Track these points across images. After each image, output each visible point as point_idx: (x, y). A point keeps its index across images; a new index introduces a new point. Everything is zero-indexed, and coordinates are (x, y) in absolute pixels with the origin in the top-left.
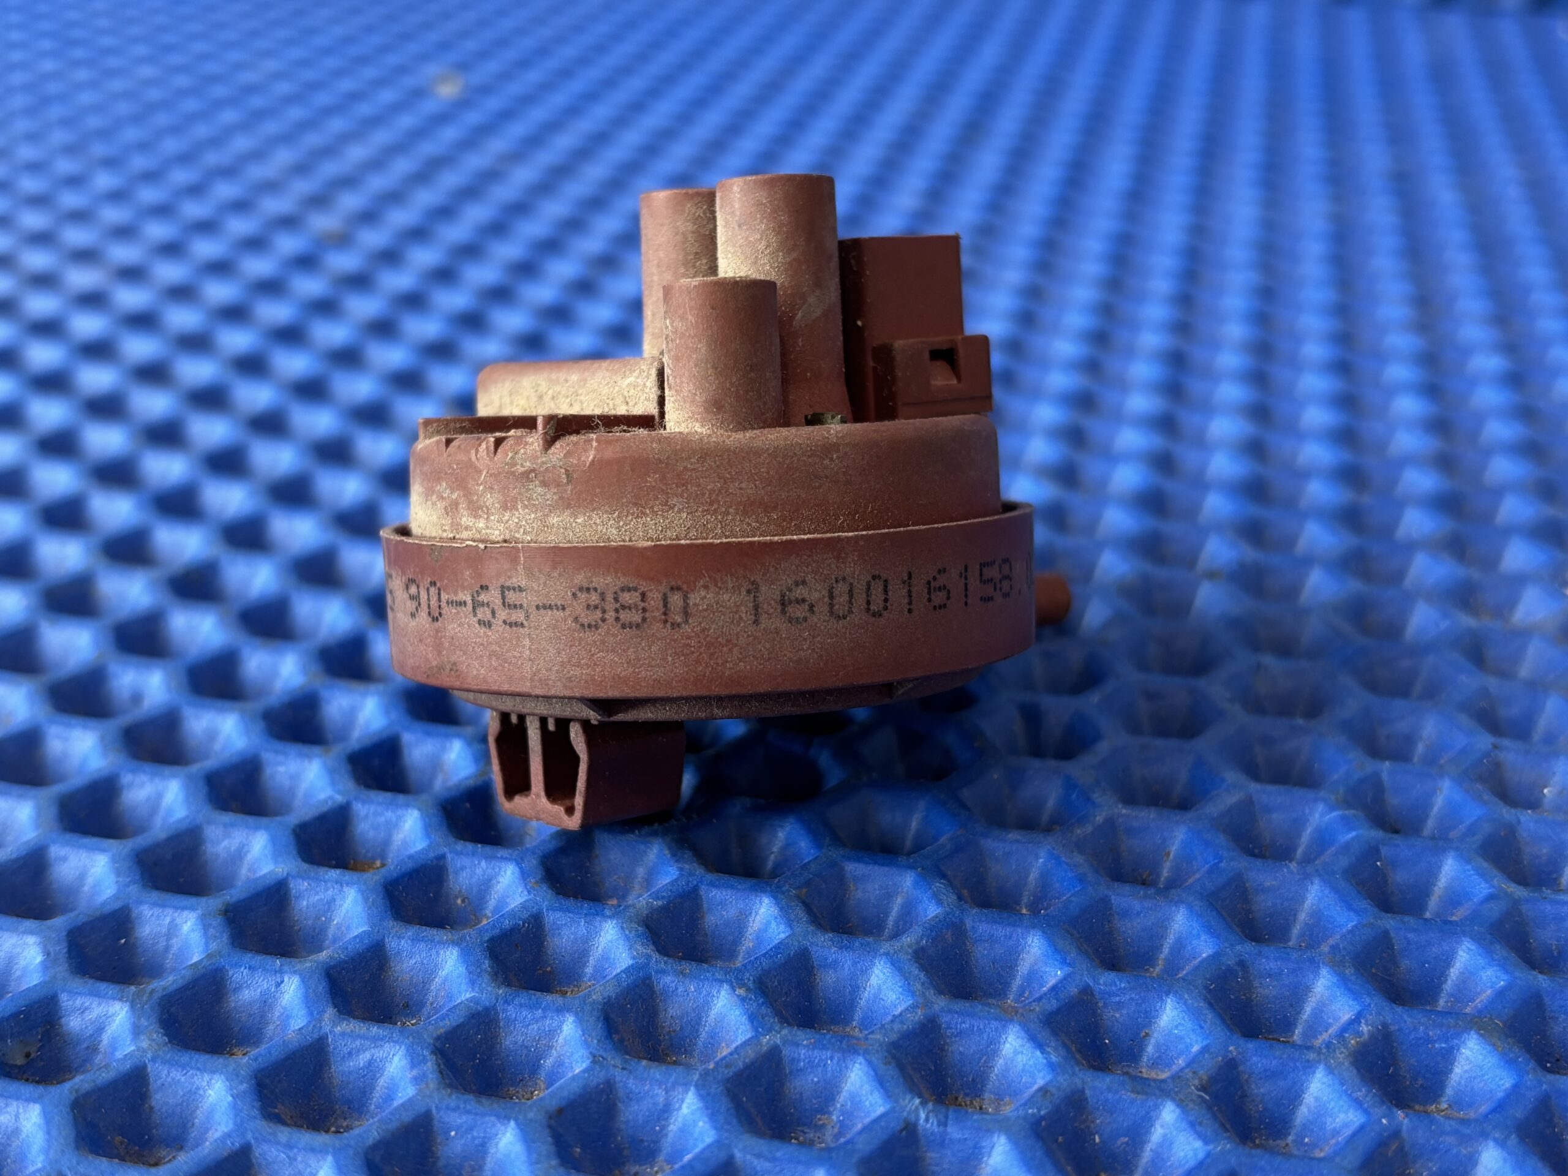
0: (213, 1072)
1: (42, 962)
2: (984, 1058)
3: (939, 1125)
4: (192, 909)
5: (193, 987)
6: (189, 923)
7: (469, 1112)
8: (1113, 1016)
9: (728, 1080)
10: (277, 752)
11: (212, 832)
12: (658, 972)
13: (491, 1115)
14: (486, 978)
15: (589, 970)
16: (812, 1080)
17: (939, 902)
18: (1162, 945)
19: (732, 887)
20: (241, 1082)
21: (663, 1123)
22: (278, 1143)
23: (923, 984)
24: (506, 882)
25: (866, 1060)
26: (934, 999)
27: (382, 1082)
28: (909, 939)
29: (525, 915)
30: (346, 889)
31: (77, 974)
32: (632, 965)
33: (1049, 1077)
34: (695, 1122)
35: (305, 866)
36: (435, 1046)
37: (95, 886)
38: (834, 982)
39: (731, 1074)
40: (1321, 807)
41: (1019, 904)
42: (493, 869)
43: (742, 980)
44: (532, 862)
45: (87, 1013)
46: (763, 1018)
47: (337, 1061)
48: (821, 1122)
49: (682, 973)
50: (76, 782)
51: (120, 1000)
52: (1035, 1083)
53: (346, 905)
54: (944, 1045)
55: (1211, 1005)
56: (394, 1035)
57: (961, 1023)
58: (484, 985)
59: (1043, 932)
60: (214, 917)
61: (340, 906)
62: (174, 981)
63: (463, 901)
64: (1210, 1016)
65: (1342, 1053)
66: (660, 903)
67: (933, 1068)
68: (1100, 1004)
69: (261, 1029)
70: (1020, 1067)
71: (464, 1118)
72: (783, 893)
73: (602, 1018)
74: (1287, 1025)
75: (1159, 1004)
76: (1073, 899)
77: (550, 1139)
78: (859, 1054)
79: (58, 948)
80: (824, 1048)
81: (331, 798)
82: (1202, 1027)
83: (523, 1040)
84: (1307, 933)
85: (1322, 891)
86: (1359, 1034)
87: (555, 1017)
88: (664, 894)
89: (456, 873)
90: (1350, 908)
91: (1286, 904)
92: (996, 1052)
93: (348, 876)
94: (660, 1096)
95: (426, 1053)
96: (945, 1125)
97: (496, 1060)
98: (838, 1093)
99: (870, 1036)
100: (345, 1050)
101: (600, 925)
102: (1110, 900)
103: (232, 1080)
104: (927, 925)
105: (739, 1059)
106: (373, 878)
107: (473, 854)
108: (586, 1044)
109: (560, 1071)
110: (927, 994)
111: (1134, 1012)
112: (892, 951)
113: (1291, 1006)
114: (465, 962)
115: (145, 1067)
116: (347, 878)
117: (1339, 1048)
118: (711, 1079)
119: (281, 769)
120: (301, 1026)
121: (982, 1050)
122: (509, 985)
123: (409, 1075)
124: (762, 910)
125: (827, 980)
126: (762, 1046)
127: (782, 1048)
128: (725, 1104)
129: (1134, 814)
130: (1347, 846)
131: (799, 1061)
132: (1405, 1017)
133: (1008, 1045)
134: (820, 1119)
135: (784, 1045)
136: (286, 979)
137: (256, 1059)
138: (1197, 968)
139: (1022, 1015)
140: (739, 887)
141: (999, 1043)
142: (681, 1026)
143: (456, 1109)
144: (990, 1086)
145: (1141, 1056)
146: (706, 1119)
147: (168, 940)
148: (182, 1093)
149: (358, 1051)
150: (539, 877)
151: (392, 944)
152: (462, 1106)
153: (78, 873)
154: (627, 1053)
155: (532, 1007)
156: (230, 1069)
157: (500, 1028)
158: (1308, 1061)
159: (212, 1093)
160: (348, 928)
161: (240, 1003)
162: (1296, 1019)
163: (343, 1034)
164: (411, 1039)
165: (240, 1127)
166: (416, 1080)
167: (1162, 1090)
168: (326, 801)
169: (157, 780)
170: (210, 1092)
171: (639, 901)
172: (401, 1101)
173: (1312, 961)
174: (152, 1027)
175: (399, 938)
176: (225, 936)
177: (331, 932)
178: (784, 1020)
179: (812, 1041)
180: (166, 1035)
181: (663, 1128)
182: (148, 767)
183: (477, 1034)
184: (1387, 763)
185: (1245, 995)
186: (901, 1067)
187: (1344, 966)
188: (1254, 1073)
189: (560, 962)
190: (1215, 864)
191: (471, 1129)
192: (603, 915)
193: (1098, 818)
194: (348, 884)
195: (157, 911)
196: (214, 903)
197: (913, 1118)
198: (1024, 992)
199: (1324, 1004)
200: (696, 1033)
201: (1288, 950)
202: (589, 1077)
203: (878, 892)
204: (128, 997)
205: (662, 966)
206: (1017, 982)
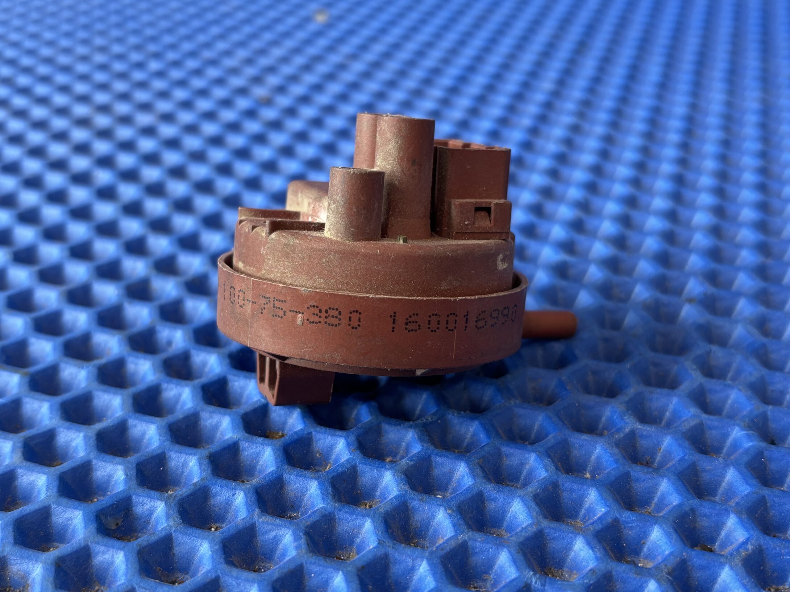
0: (203, 539)
1: (125, 479)
2: (565, 551)
3: (541, 586)
4: (195, 455)
5: (194, 495)
6: (193, 462)
7: (320, 566)
8: (628, 533)
9: (442, 557)
10: (234, 375)
11: (204, 415)
12: (410, 499)
13: (331, 568)
14: (330, 497)
15: (378, 493)
16: (482, 558)
17: (547, 470)
18: (654, 497)
19: (447, 457)
20: (216, 545)
21: (411, 575)
22: (232, 576)
23: (537, 513)
24: (340, 447)
25: (508, 550)
26: (542, 520)
27: (280, 546)
28: (531, 489)
29: (349, 466)
30: (265, 448)
31: (140, 486)
32: (398, 495)
33: (595, 564)
34: (426, 577)
35: (247, 435)
36: (305, 531)
37: (149, 440)
38: (494, 508)
39: (443, 553)
40: (737, 429)
41: (585, 471)
42: (334, 440)
43: (450, 505)
44: (352, 438)
45: (145, 505)
46: (460, 526)
47: (260, 535)
48: (486, 578)
49: (422, 500)
50: (141, 387)
51: (160, 500)
52: (588, 566)
53: (265, 455)
54: (546, 544)
55: (676, 531)
56: (287, 524)
57: (554, 533)
58: (329, 501)
59: (597, 489)
60: (204, 459)
61: (263, 455)
62: (186, 492)
63: (320, 455)
64: (675, 536)
65: (738, 559)
66: (412, 463)
67: (540, 555)
68: (622, 527)
69: (225, 515)
70: (582, 557)
71: (318, 568)
72: (471, 461)
73: (383, 521)
74: (713, 541)
75: (651, 529)
76: (612, 472)
77: (358, 582)
78: (505, 547)
79: (131, 472)
80: (488, 543)
81: (259, 400)
82: (671, 542)
83: (346, 529)
84: (725, 493)
85: (734, 473)
86: (747, 550)
87: (362, 519)
88: (414, 459)
89: (317, 441)
90: (747, 483)
91: (716, 478)
92: (571, 549)
93: (267, 441)
94: (410, 562)
95: (301, 534)
96: (544, 585)
97: (334, 537)
98: (494, 565)
99: (510, 538)
100: (264, 530)
101: (384, 473)
102: (630, 473)
103: (212, 543)
104: (540, 482)
105: (448, 546)
106: (279, 443)
107: (325, 433)
108: (377, 535)
109: (363, 545)
110: (539, 518)
111: (638, 531)
112: (523, 495)
113: (715, 531)
114: (320, 488)
115: (171, 535)
116: (266, 442)
117: (737, 557)
118: (434, 555)
119: (236, 384)
120: (244, 516)
121: (564, 547)
122: (341, 501)
123: (294, 545)
124: (461, 469)
125: (491, 506)
126: (458, 539)
127: (468, 541)
128: (440, 569)
129: (644, 428)
130: (747, 450)
131: (476, 548)
132: (770, 542)
133: (576, 546)
134: (485, 576)
135: (469, 540)
136: (237, 493)
137: (222, 533)
138: (670, 511)
139: (584, 531)
140: (450, 457)
141: (572, 544)
142: (421, 525)
143: (315, 563)
144: (567, 564)
145: (640, 553)
146: (431, 576)
147: (182, 469)
148: (188, 548)
149: (270, 531)
150: (355, 446)
151: (286, 477)
152: (317, 562)
153: (141, 433)
154: (395, 539)
155: (351, 514)
156: (211, 537)
157: (335, 522)
158: (721, 562)
159: (202, 549)
160: (266, 467)
161: (216, 502)
162: (717, 538)
163: (263, 522)
164: (294, 527)
165: (214, 568)
166: (297, 548)
167: (650, 574)
168: (257, 402)
169: (178, 387)
170: (201, 548)
171: (402, 462)
172: (289, 558)
173: (726, 510)
174: (174, 515)
175: (290, 474)
176: (209, 469)
177: (258, 467)
178: (470, 527)
179: (483, 539)
180: (181, 519)
181: (411, 577)
182: (175, 380)
183: (325, 525)
184: (771, 407)
185: (693, 525)
186: (525, 555)
187: (742, 514)
188: (694, 566)
189: (364, 489)
190: (683, 457)
191: (321, 574)
192: (385, 468)
193: (626, 430)
194: (266, 445)
195: (178, 455)
196: (204, 452)
197: (529, 581)
198: (586, 517)
199: (731, 532)
200: (427, 529)
201: (715, 504)
202: (377, 551)
203: (517, 462)
204: (164, 499)
205: (413, 496)
206: (583, 512)
